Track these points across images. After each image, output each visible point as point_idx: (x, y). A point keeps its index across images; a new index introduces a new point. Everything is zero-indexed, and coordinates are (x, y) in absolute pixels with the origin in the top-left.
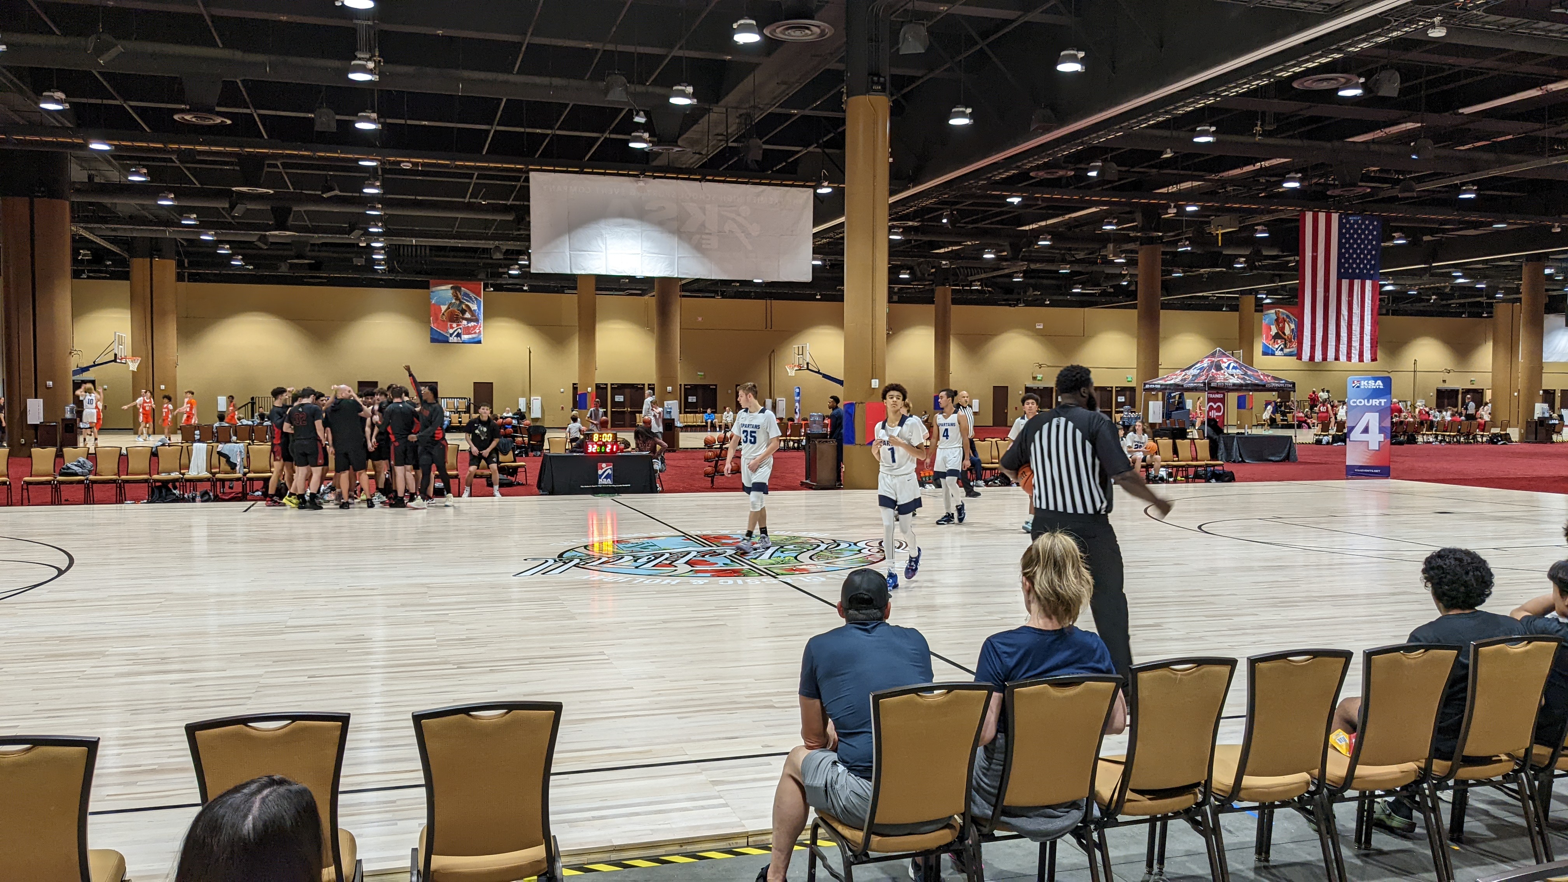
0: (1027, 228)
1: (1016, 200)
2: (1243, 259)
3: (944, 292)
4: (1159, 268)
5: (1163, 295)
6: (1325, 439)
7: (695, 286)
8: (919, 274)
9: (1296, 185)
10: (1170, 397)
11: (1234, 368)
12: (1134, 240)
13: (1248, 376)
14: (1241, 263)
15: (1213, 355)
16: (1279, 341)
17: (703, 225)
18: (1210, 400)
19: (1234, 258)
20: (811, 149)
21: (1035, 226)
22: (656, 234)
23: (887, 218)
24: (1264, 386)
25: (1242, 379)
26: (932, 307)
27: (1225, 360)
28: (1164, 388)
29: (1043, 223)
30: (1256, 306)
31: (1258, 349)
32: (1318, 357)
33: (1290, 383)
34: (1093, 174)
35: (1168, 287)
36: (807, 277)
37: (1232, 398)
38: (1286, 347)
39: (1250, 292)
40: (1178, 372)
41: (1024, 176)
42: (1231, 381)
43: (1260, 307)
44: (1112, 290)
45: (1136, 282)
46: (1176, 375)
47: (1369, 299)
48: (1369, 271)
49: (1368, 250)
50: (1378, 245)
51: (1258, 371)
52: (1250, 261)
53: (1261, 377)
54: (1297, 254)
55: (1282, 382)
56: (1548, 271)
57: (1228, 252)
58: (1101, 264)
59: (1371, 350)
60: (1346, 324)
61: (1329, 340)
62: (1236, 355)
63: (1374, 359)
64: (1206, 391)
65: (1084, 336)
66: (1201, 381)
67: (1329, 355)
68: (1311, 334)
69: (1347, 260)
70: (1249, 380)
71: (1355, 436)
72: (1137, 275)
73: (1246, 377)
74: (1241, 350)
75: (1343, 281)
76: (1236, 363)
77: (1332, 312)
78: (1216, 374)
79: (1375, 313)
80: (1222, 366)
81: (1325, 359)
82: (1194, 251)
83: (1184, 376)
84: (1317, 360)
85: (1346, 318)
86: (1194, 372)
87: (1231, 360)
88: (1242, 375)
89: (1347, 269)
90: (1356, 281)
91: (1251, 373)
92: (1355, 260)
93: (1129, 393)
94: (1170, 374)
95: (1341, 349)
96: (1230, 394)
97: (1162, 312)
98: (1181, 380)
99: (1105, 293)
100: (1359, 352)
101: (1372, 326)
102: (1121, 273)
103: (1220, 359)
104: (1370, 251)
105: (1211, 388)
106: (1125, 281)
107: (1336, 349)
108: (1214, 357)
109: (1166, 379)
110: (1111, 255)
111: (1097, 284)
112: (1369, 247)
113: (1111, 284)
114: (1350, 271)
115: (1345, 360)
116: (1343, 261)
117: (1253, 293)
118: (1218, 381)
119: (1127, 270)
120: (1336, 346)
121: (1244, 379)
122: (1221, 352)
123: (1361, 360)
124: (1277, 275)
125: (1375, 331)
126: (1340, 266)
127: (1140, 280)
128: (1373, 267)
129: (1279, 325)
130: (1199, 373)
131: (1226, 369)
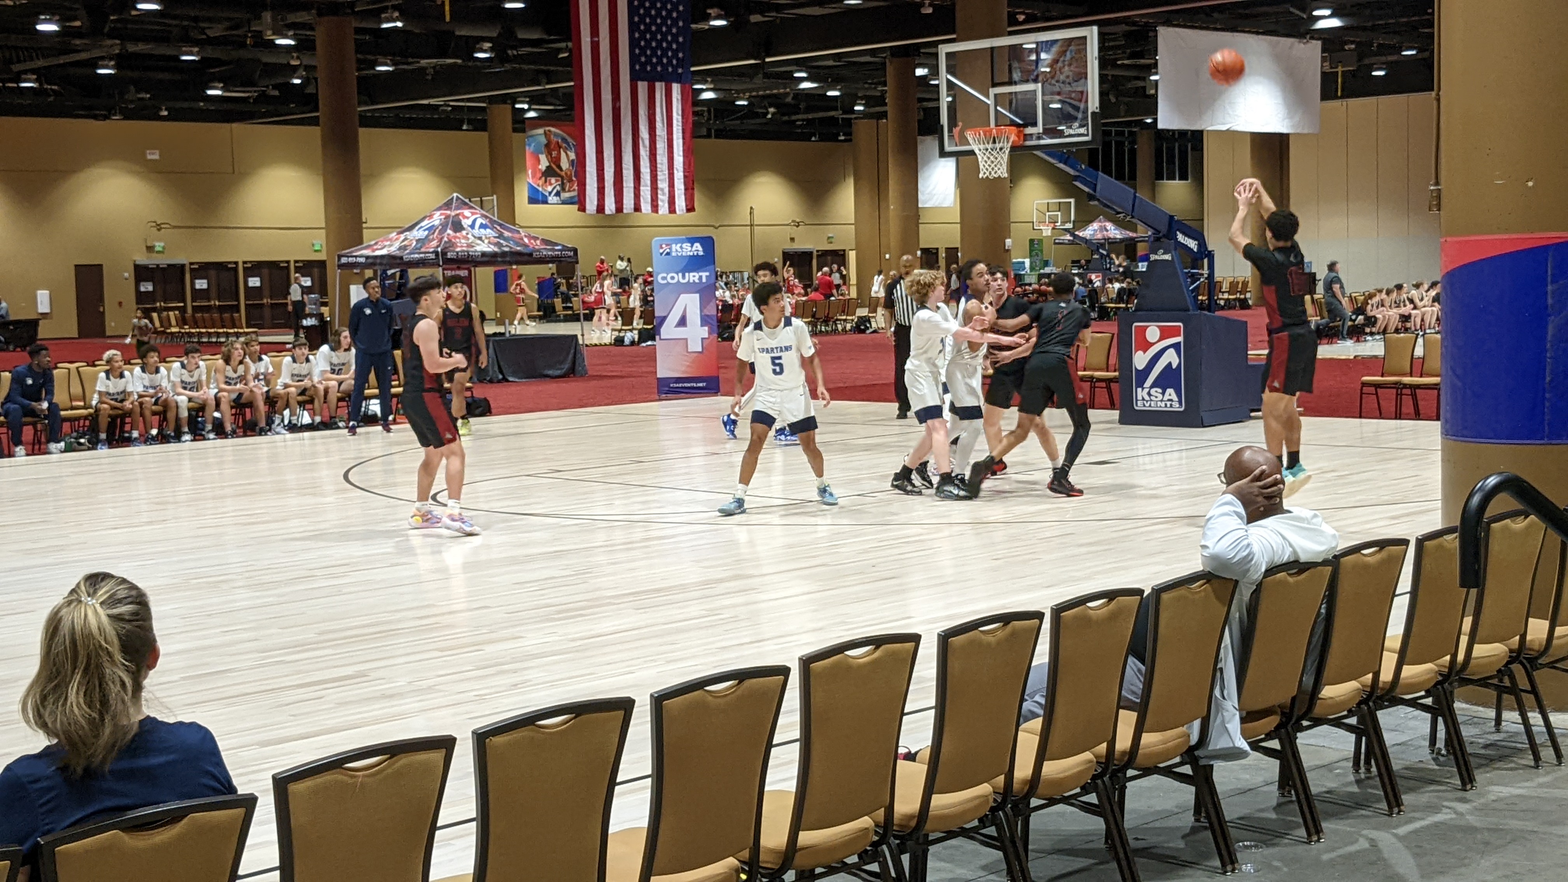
2: (487, 45)
4: (352, 55)
5: (360, 104)
6: (628, 337)
11: (482, 226)
13: (505, 239)
14: (485, 51)
15: (448, 205)
16: (553, 180)
19: (473, 44)
24: (531, 255)
25: (496, 244)
27: (467, 213)
28: (373, 262)
30: (514, 122)
31: (521, 194)
32: (610, 206)
33: (570, 249)
35: (371, 89)
37: (485, 276)
38: (563, 189)
39: (503, 99)
40: (393, 235)
42: (478, 248)
43: (520, 124)
44: (276, 93)
45: (316, 79)
46: (390, 240)
47: (678, 114)
48: (675, 68)
49: (673, 35)
50: (686, 27)
51: (521, 230)
52: (499, 48)
53: (526, 240)
54: (569, 39)
55: (559, 248)
56: (920, 72)
57: (463, 32)
58: (253, 46)
59: (685, 194)
60: (648, 153)
61: (624, 178)
62: (485, 204)
63: (690, 209)
64: (439, 266)
65: (234, 173)
66: (432, 250)
67: (625, 202)
68: (598, 170)
69: (643, 51)
70: (507, 246)
71: (668, 330)
72: (315, 67)
73: (502, 241)
74: (495, 197)
75: (640, 83)
76: (486, 217)
77: (626, 133)
78: (456, 237)
79: (688, 135)
80: (463, 223)
81: (619, 209)
82: (409, 28)
83: (403, 241)
84: (607, 212)
85: (647, 143)
86: (419, 233)
87: (476, 213)
88: (495, 237)
89: (643, 65)
90: (658, 85)
91: (510, 234)
92: (654, 50)
93: (316, 271)
94: (381, 239)
95: (642, 193)
96: (479, 270)
97: (362, 131)
98: (400, 248)
99: (263, 98)
100: (669, 197)
101: (684, 156)
102: (288, 63)
103: (458, 212)
104: (675, 37)
105: (447, 261)
106: (297, 78)
107: (635, 194)
108: (449, 209)
109: (375, 247)
110: (269, 32)
111: (248, 83)
112: (674, 30)
113: (273, 82)
114: (649, 68)
115: (650, 211)
116: (637, 51)
117: (509, 102)
118: (458, 249)
119: (298, 58)
120: (635, 188)
121: (498, 244)
122: (459, 201)
123: (672, 210)
124: (543, 72)
125: (690, 165)
126: (633, 59)
127: (320, 74)
128: (681, 63)
129: (551, 155)
130: (427, 236)
131: (469, 229)
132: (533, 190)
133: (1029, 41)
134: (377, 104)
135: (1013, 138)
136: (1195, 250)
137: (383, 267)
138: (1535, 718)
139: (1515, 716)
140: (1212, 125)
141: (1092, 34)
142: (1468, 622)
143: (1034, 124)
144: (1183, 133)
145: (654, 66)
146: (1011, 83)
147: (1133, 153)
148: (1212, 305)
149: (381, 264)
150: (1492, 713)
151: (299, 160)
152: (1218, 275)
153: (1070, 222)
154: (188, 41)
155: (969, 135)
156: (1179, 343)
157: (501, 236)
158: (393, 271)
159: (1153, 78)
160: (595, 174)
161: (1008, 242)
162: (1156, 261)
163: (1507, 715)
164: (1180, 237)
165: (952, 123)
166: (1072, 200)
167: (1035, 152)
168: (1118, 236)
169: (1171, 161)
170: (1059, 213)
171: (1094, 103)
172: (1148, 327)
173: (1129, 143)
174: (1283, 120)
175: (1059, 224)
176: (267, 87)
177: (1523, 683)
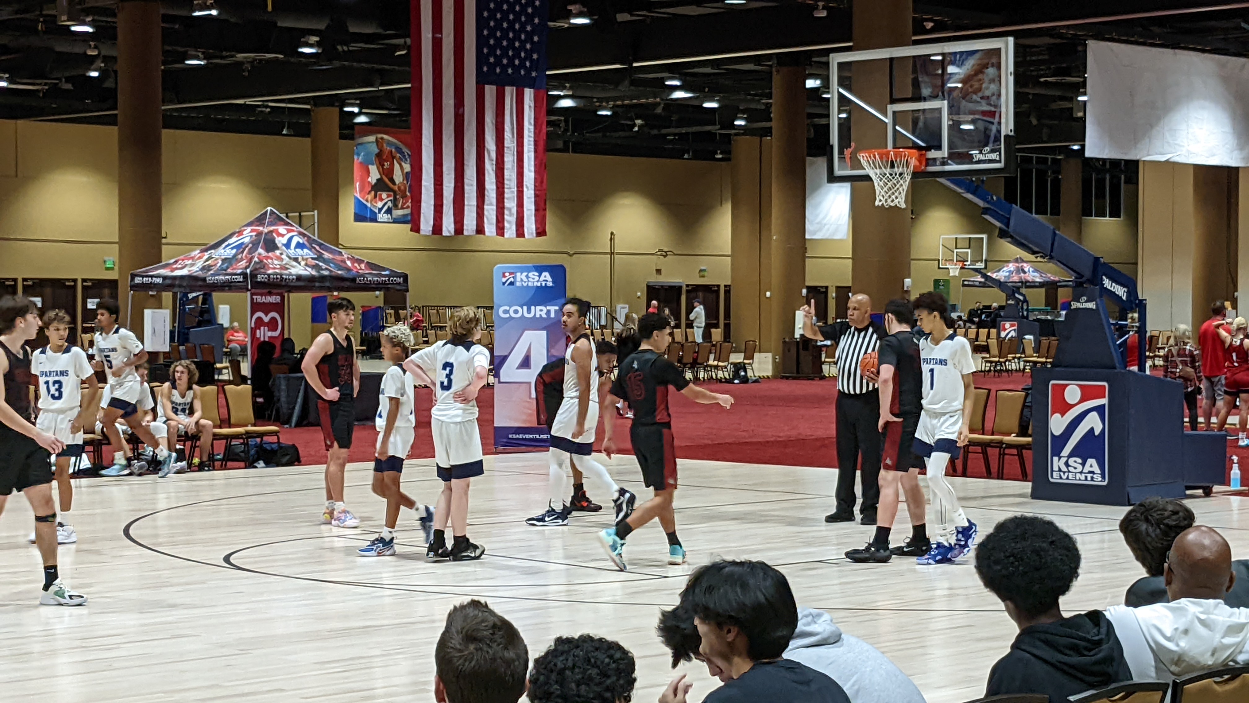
2: (314, 39)
4: (157, 47)
5: (164, 102)
10: (185, 300)
13: (325, 261)
14: (311, 46)
15: (260, 220)
16: (384, 195)
19: (298, 37)
24: (354, 280)
25: (313, 267)
27: (282, 229)
28: (171, 283)
30: (341, 127)
31: (347, 211)
35: (178, 85)
38: (396, 206)
39: (331, 101)
40: (196, 253)
42: (294, 271)
43: (348, 129)
44: (69, 86)
45: (116, 72)
46: (192, 258)
47: (530, 124)
48: (528, 71)
49: (527, 33)
50: (543, 24)
51: (343, 251)
52: (327, 42)
53: (349, 263)
55: (387, 273)
56: (811, 83)
57: (287, 23)
58: (45, 32)
59: (536, 216)
60: (494, 166)
61: (466, 195)
62: (304, 221)
63: (541, 232)
64: (248, 290)
65: (17, 176)
66: (239, 271)
67: (465, 222)
68: (435, 184)
69: (492, 49)
70: (326, 269)
71: (509, 372)
72: (115, 59)
73: (321, 264)
74: (316, 212)
75: (487, 88)
76: (304, 235)
77: (470, 144)
78: (267, 258)
79: (541, 148)
80: (277, 242)
81: (459, 230)
82: (224, 17)
83: (207, 260)
84: (445, 233)
85: (494, 155)
87: (293, 231)
88: (313, 259)
89: (492, 67)
90: (508, 89)
91: (331, 256)
92: (505, 50)
93: (106, 291)
94: (182, 257)
95: (486, 213)
96: (293, 295)
97: (166, 134)
98: (203, 269)
99: (54, 92)
100: (517, 218)
101: (535, 172)
102: (85, 53)
103: (272, 228)
104: (530, 36)
105: (257, 285)
106: (95, 70)
107: (478, 213)
108: (262, 224)
109: (175, 266)
110: (64, 18)
111: (37, 74)
112: (529, 28)
113: (67, 74)
114: (498, 70)
115: (495, 234)
116: (485, 51)
117: (337, 104)
118: (270, 272)
119: (96, 47)
120: (478, 206)
121: (316, 267)
122: (275, 215)
123: (520, 233)
124: (378, 71)
125: (542, 182)
126: (481, 60)
127: (121, 66)
128: (535, 65)
129: (383, 165)
130: (235, 256)
131: (284, 248)
132: (360, 205)
133: (936, 52)
134: (184, 102)
135: (913, 162)
136: (1124, 298)
137: (183, 290)
140: (1149, 155)
141: (1007, 46)
143: (939, 147)
144: (1115, 163)
145: (504, 68)
147: (1056, 184)
149: (180, 286)
152: (1151, 328)
153: (982, 261)
155: (863, 157)
156: (1104, 405)
157: (320, 257)
158: (194, 294)
159: (1081, 98)
160: (433, 190)
161: (908, 281)
162: (1077, 309)
164: (1107, 283)
165: (845, 141)
166: (984, 236)
167: (938, 179)
168: (1038, 280)
169: (1101, 195)
170: (969, 251)
171: (1007, 126)
172: (1067, 385)
173: (1053, 172)
174: (1232, 151)
175: (969, 263)
176: (59, 79)
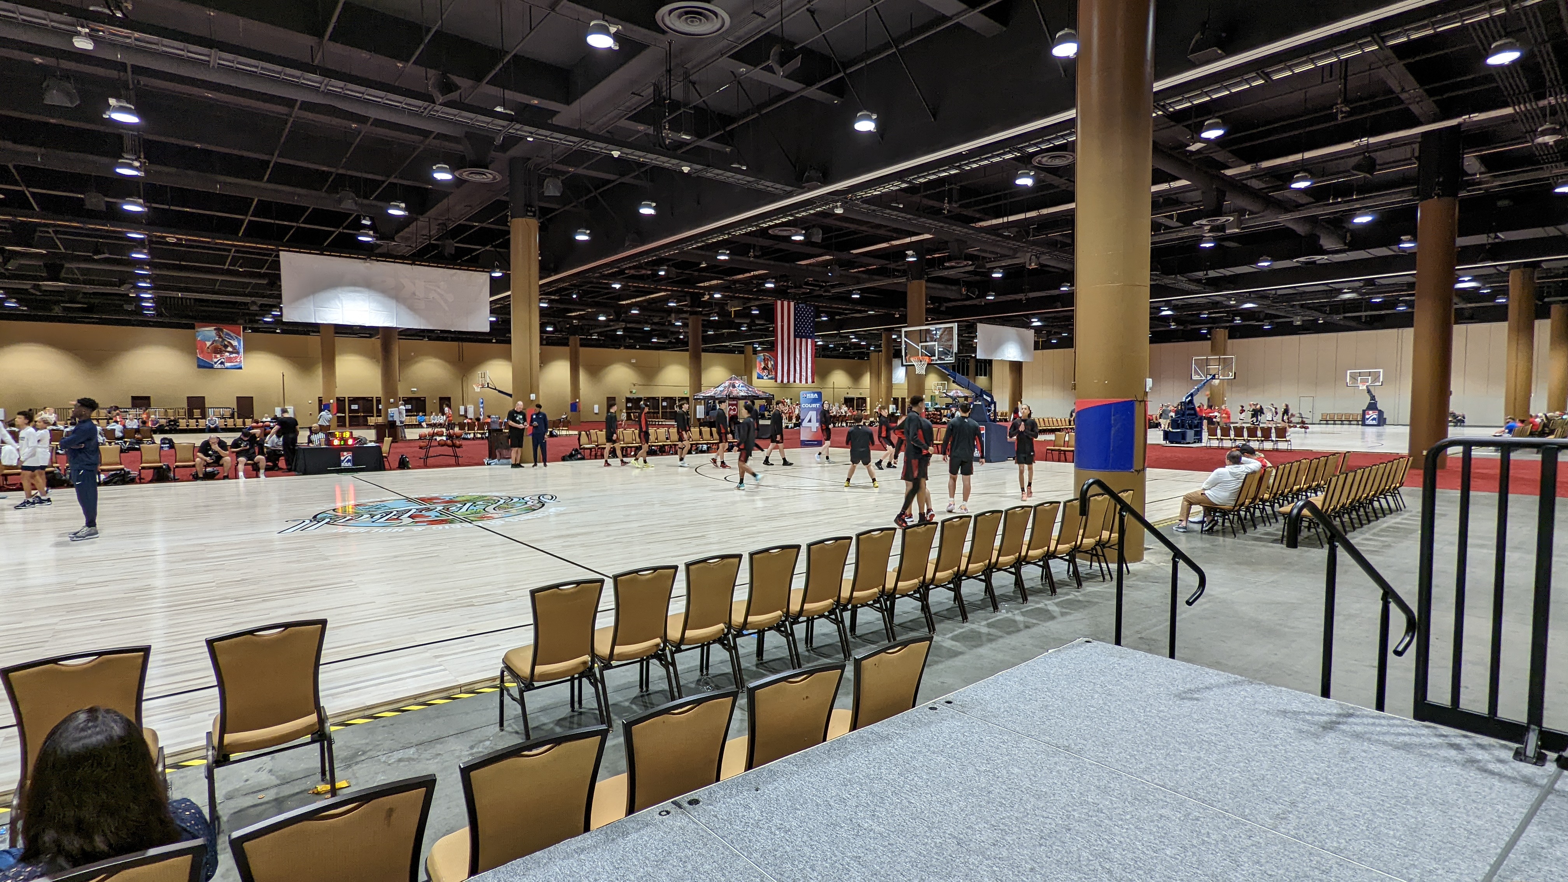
0: (624, 302)
1: (617, 286)
2: (745, 325)
3: (575, 340)
4: (700, 329)
5: (702, 344)
6: (790, 425)
7: (409, 333)
8: (559, 328)
9: (772, 286)
10: (708, 403)
11: (742, 386)
12: (686, 312)
13: (750, 391)
14: (745, 327)
16: (766, 371)
17: (414, 294)
18: (729, 405)
19: (741, 325)
20: (488, 248)
21: (629, 302)
22: (379, 297)
23: (538, 293)
24: (758, 396)
25: (746, 393)
26: (567, 349)
27: (737, 382)
28: (705, 398)
29: (634, 300)
30: (753, 351)
31: (755, 376)
32: (785, 381)
33: (771, 395)
34: (662, 273)
35: (706, 339)
36: (487, 329)
37: (742, 403)
38: (769, 374)
39: (750, 343)
40: (712, 389)
41: (622, 272)
42: (741, 394)
43: (755, 352)
44: (674, 341)
45: (688, 336)
46: (711, 391)
47: (810, 349)
48: (809, 333)
50: (814, 320)
51: (754, 388)
52: (749, 326)
53: (756, 391)
54: (773, 323)
55: (768, 394)
56: (894, 337)
57: (737, 321)
58: (667, 325)
59: (811, 377)
60: (799, 364)
61: (791, 371)
62: (743, 379)
63: (813, 382)
65: (659, 367)
67: (791, 379)
68: (782, 368)
71: (805, 423)
72: (688, 332)
73: (748, 392)
74: (746, 376)
75: (797, 339)
76: (743, 383)
77: (792, 355)
78: (733, 390)
79: (813, 356)
80: (735, 385)
81: (789, 381)
83: (715, 391)
85: (799, 359)
86: (721, 388)
87: (740, 382)
88: (746, 390)
89: (798, 333)
90: (804, 340)
91: (751, 389)
92: (802, 328)
94: (708, 390)
95: (796, 376)
97: (703, 354)
98: (714, 393)
99: (670, 342)
100: (806, 378)
101: (811, 364)
102: (679, 331)
103: (734, 381)
104: (810, 323)
106: (682, 336)
107: (794, 377)
108: (731, 380)
109: (706, 393)
110: (674, 320)
111: (666, 337)
112: (809, 321)
113: (674, 337)
114: (800, 334)
115: (799, 383)
116: (797, 328)
117: (752, 344)
118: (734, 394)
119: (682, 329)
120: (794, 374)
122: (735, 377)
123: (807, 382)
124: (764, 334)
125: (813, 367)
126: (795, 331)
127: (690, 335)
128: (812, 332)
129: (766, 363)
130: (723, 390)
131: (737, 387)
132: (759, 374)
133: (932, 328)
134: (708, 344)
135: (927, 360)
136: (989, 401)
138: (1104, 565)
139: (1097, 564)
140: (996, 358)
141: (955, 326)
142: (1081, 532)
143: (934, 356)
144: (985, 360)
145: (802, 332)
146: (926, 341)
147: (968, 367)
148: (994, 421)
150: (1089, 563)
151: (681, 363)
153: (945, 389)
154: (646, 323)
155: (912, 359)
156: (984, 433)
157: (748, 390)
159: (976, 341)
160: (781, 370)
162: (976, 404)
163: (1094, 564)
164: (984, 396)
165: (906, 355)
166: (947, 382)
167: (934, 366)
169: (981, 370)
170: (942, 386)
171: (955, 350)
173: (967, 363)
174: (1020, 356)
175: (942, 390)
176: (672, 338)
177: (1100, 553)
